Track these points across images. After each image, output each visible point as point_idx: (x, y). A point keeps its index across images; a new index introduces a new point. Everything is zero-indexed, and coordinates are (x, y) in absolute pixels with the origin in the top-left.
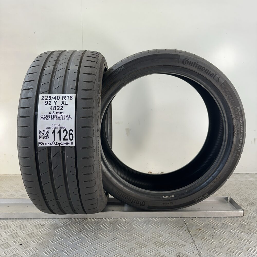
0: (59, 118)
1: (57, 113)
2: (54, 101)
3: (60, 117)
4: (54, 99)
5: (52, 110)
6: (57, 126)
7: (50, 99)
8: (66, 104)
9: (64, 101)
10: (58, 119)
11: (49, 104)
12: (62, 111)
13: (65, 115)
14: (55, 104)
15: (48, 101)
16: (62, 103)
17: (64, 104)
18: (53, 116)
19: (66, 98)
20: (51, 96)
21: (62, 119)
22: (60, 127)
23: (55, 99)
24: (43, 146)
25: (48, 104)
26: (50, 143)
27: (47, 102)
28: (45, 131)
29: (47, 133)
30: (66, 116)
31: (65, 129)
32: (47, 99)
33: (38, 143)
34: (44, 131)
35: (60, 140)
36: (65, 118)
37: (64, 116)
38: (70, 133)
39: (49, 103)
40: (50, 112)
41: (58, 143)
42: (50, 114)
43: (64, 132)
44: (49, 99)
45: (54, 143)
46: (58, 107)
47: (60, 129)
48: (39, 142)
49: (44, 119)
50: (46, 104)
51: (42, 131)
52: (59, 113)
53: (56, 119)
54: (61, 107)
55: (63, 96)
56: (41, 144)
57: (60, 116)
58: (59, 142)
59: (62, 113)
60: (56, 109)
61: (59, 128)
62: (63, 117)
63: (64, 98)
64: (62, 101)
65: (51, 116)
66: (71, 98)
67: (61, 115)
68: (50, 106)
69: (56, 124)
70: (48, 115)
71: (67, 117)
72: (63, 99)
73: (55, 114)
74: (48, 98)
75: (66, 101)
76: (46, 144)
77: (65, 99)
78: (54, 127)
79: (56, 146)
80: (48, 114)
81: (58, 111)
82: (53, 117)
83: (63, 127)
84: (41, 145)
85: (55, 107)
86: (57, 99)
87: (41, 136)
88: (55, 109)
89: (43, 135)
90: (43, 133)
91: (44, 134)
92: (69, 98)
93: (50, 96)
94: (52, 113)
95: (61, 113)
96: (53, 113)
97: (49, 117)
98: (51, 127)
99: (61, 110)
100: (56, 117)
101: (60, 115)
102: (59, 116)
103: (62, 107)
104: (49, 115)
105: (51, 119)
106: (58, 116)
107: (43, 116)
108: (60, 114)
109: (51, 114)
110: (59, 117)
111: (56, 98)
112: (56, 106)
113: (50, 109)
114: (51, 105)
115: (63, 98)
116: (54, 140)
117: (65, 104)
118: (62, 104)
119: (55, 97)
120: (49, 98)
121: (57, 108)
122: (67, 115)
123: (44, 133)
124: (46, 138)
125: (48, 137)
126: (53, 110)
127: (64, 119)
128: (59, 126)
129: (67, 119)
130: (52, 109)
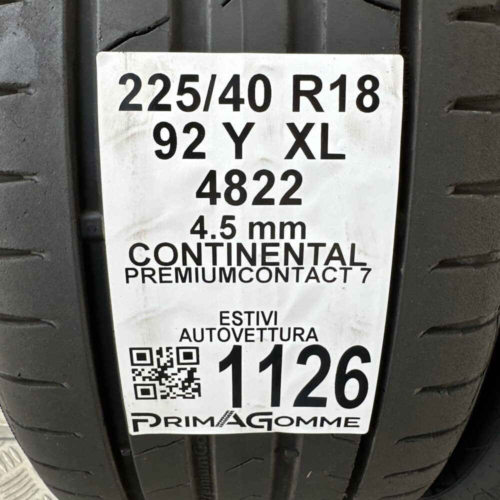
0: (273, 268)
1: (257, 229)
2: (228, 126)
3: (280, 259)
4: (223, 100)
5: (213, 202)
6: (253, 324)
7: (188, 100)
8: (325, 155)
9: (309, 127)
10: (264, 275)
11: (189, 154)
12: (292, 213)
13: (317, 246)
14: (239, 155)
15: (177, 118)
16: (292, 140)
17: (310, 156)
18: (222, 252)
19: (328, 97)
20: (195, 78)
21: (292, 274)
22: (277, 333)
23: (236, 103)
24: (161, 429)
25: (181, 148)
26: (212, 419)
27: (165, 134)
28: (174, 356)
29: (189, 367)
30: (324, 253)
31: (312, 342)
32: (167, 108)
33: (130, 419)
34: (165, 353)
35: (276, 402)
36: (320, 269)
37: (309, 252)
38: (348, 370)
39: (184, 141)
40: (201, 220)
41: (261, 420)
42: (202, 233)
43: (302, 359)
44: (180, 104)
45: (232, 419)
46: (264, 179)
47: (279, 342)
48: (133, 414)
49: (156, 277)
50: (166, 149)
51: (147, 352)
52: (268, 229)
53: (246, 275)
54: (285, 177)
55: (297, 79)
56: (147, 424)
57: (281, 250)
58: (271, 414)
59: (298, 229)
60: (251, 197)
61: (267, 334)
62: (300, 260)
63: (310, 95)
64: (292, 127)
65: (207, 252)
66: (368, 101)
67: (288, 247)
68: (200, 168)
69: (249, 313)
70: (185, 247)
71: (332, 263)
72: (296, 108)
73: (242, 237)
74: (171, 98)
75: (325, 127)
76: (183, 423)
77: (318, 108)
78: (238, 329)
79: (248, 430)
80: (183, 236)
81: (262, 213)
82: (222, 261)
83: (297, 333)
84: (151, 426)
85: (236, 179)
86: (245, 107)
87: (147, 381)
88: (236, 195)
89: (157, 379)
90: (155, 366)
91: (169, 372)
92: (353, 92)
93: (185, 78)
94: (217, 231)
95: (287, 229)
96: (228, 231)
97: (198, 261)
98: (211, 330)
99: (287, 200)
100: (253, 261)
101: (282, 243)
102: (269, 249)
103: (292, 179)
104: (193, 241)
105: (209, 277)
106: (265, 254)
107: (150, 254)
108: (277, 239)
109: (208, 239)
110: (269, 259)
111: (244, 94)
112: (248, 166)
113: (200, 194)
114: (202, 156)
115: (297, 93)
116: (237, 402)
117: (316, 149)
118: (290, 155)
119: (235, 81)
120: (182, 91)
121: (253, 188)
122: (336, 246)
123: (165, 367)
124: (181, 392)
125: (194, 390)
126: (221, 201)
127: (312, 275)
128: (271, 324)
129: (330, 275)
130: (213, 197)
